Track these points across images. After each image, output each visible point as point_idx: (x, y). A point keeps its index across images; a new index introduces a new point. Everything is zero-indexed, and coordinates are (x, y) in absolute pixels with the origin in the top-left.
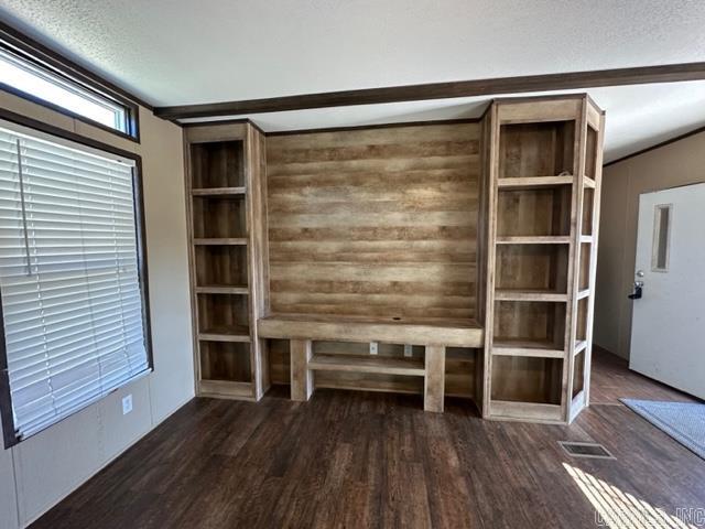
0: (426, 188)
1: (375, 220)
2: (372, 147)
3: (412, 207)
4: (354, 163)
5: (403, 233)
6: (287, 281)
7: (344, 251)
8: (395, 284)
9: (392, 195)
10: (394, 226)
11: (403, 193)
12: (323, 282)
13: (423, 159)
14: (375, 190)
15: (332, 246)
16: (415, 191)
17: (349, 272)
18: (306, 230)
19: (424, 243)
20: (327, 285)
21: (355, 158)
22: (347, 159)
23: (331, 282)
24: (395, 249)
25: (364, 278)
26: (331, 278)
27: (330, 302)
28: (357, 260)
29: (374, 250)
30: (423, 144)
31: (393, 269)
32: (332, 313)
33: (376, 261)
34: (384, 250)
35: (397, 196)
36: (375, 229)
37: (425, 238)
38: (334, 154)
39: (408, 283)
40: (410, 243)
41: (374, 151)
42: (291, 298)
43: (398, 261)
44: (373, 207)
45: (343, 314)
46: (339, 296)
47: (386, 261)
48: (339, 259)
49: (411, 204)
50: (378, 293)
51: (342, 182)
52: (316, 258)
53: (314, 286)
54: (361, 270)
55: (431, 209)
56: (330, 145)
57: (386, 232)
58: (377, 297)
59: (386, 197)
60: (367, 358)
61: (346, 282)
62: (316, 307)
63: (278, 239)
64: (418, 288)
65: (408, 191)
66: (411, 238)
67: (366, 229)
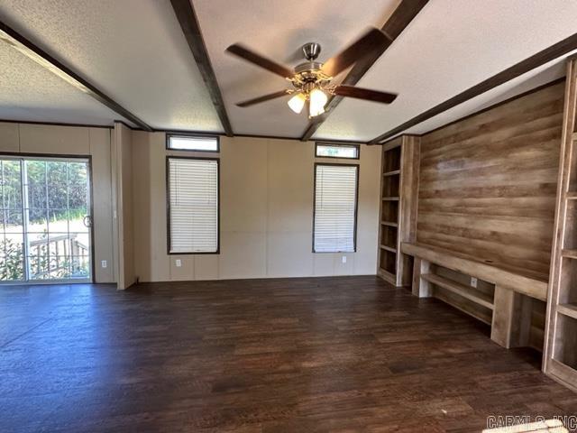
0: (528, 150)
1: (482, 182)
2: (483, 126)
3: (514, 168)
4: (469, 141)
5: (504, 191)
6: (425, 223)
7: (458, 206)
8: (494, 233)
9: (496, 160)
10: (496, 185)
11: (506, 157)
12: (444, 226)
13: (527, 124)
14: (483, 158)
15: (451, 202)
16: (517, 154)
17: (461, 221)
18: (437, 192)
19: (523, 200)
20: (446, 229)
21: (470, 138)
22: (465, 139)
23: (449, 227)
24: (496, 204)
25: (471, 227)
26: (449, 224)
27: (448, 241)
28: (467, 212)
29: (478, 205)
30: (528, 111)
31: (493, 221)
32: (448, 248)
33: (480, 214)
34: (486, 205)
35: (500, 161)
36: (480, 189)
37: (524, 195)
38: (457, 138)
39: (506, 234)
40: (511, 199)
41: (485, 128)
42: (426, 234)
43: (498, 214)
44: (480, 172)
45: (454, 250)
46: (454, 238)
47: (488, 214)
48: (455, 211)
49: (512, 166)
50: (481, 239)
51: (460, 156)
52: (441, 210)
53: (439, 228)
54: (468, 220)
55: (533, 168)
56: (455, 132)
57: (490, 190)
58: (480, 242)
59: (491, 163)
60: (468, 288)
61: (458, 228)
62: (439, 242)
63: (423, 198)
64: (514, 240)
65: (511, 155)
66: (511, 196)
67: (474, 189)
